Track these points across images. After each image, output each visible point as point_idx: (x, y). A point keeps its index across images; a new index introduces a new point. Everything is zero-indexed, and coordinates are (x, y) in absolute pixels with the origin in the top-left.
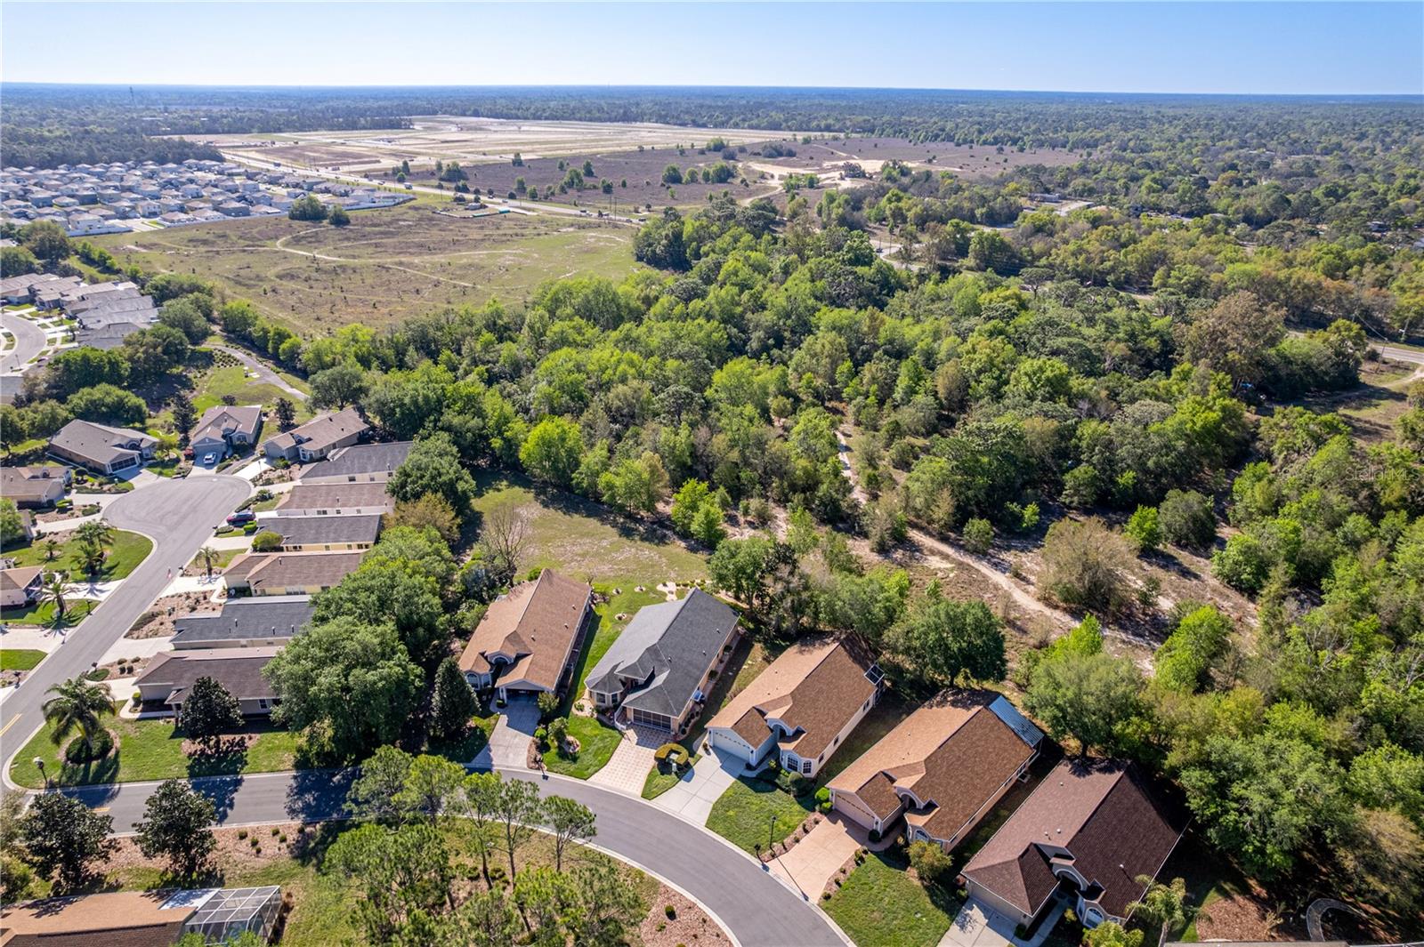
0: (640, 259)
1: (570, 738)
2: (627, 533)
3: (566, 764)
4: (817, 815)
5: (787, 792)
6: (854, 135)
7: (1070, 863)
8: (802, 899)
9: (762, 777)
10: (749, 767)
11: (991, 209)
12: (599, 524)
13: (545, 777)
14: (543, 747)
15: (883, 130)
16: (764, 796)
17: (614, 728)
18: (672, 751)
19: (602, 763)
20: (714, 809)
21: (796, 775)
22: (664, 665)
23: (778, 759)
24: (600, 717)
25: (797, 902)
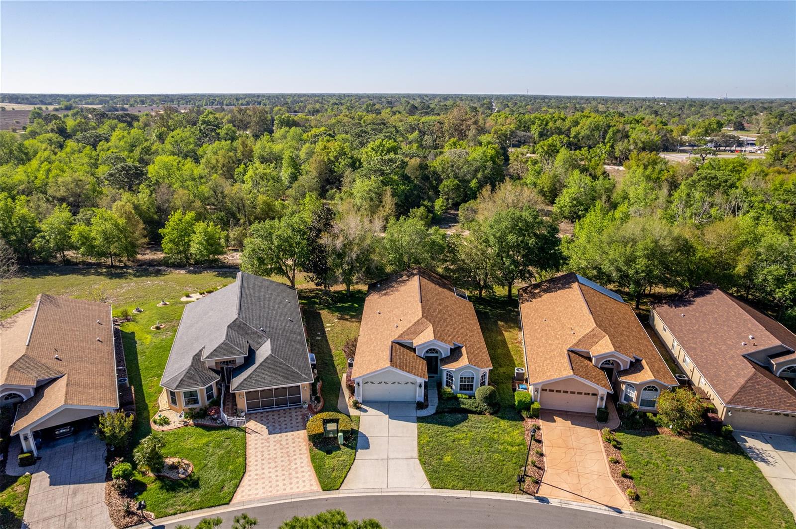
1: (169, 461)
3: (183, 496)
4: (530, 423)
5: (480, 413)
7: (790, 356)
8: (616, 514)
9: (442, 408)
10: (421, 406)
14: (133, 489)
16: (463, 426)
17: (227, 427)
18: (326, 422)
19: (240, 472)
20: (424, 464)
21: (480, 392)
22: (260, 337)
23: (449, 385)
24: (200, 421)
25: (614, 521)
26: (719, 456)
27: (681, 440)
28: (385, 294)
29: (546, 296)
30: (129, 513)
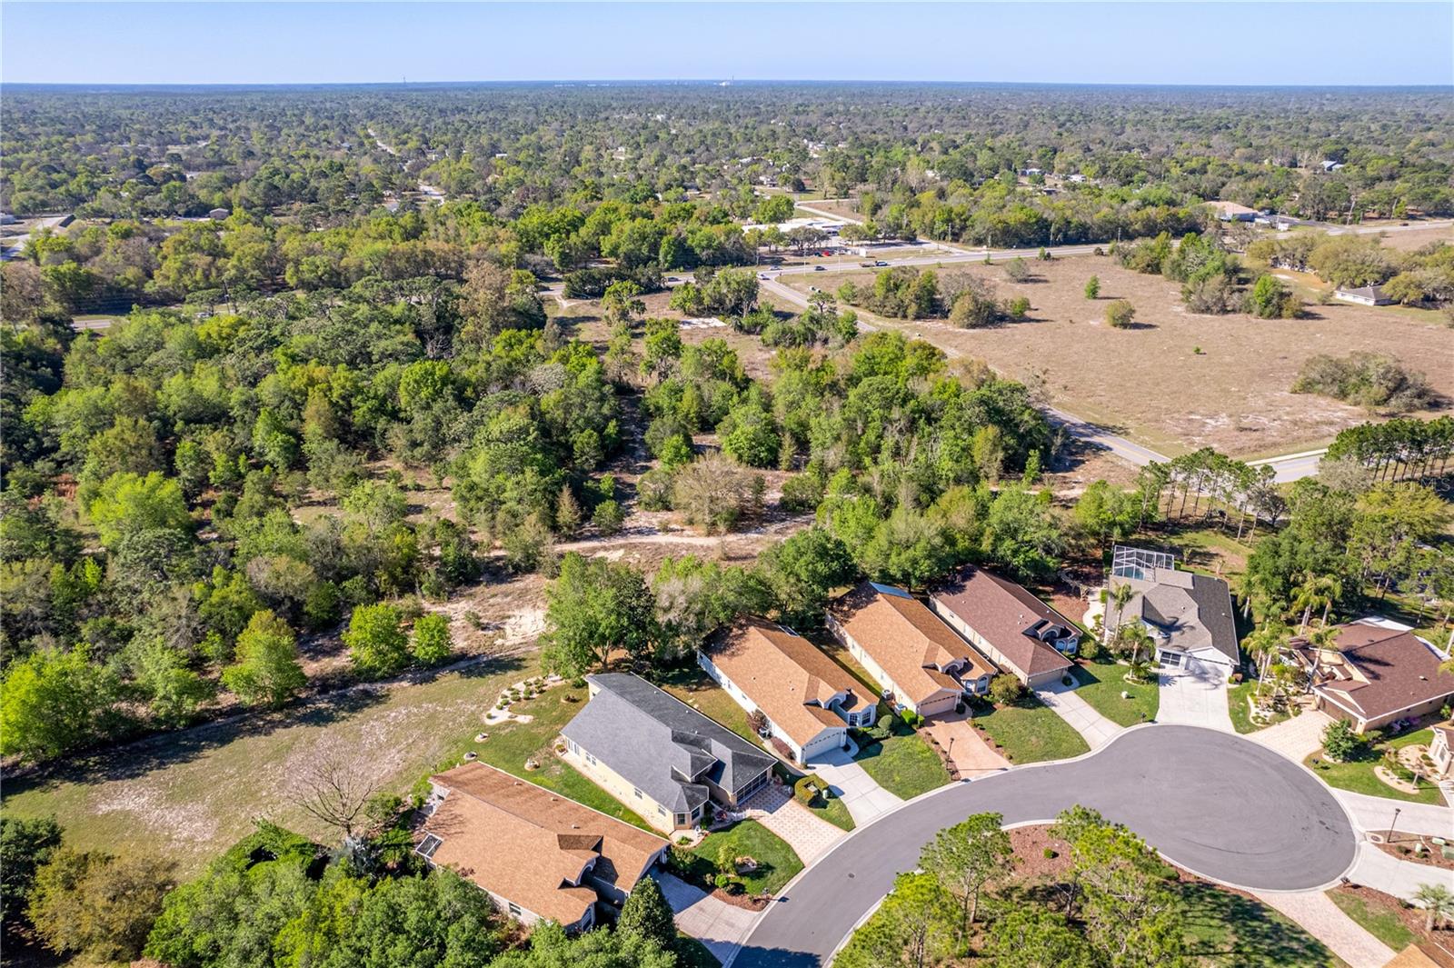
1: (738, 862)
3: (771, 877)
4: (922, 732)
5: (887, 738)
7: (1051, 624)
8: (1006, 773)
9: (862, 745)
10: (847, 748)
13: (783, 899)
14: (738, 890)
16: (885, 752)
17: (739, 822)
18: (806, 787)
19: (786, 847)
20: (886, 788)
22: (702, 739)
23: (853, 724)
24: (713, 828)
25: (1006, 778)
26: (1033, 711)
27: (1010, 708)
29: (860, 613)
30: (756, 901)
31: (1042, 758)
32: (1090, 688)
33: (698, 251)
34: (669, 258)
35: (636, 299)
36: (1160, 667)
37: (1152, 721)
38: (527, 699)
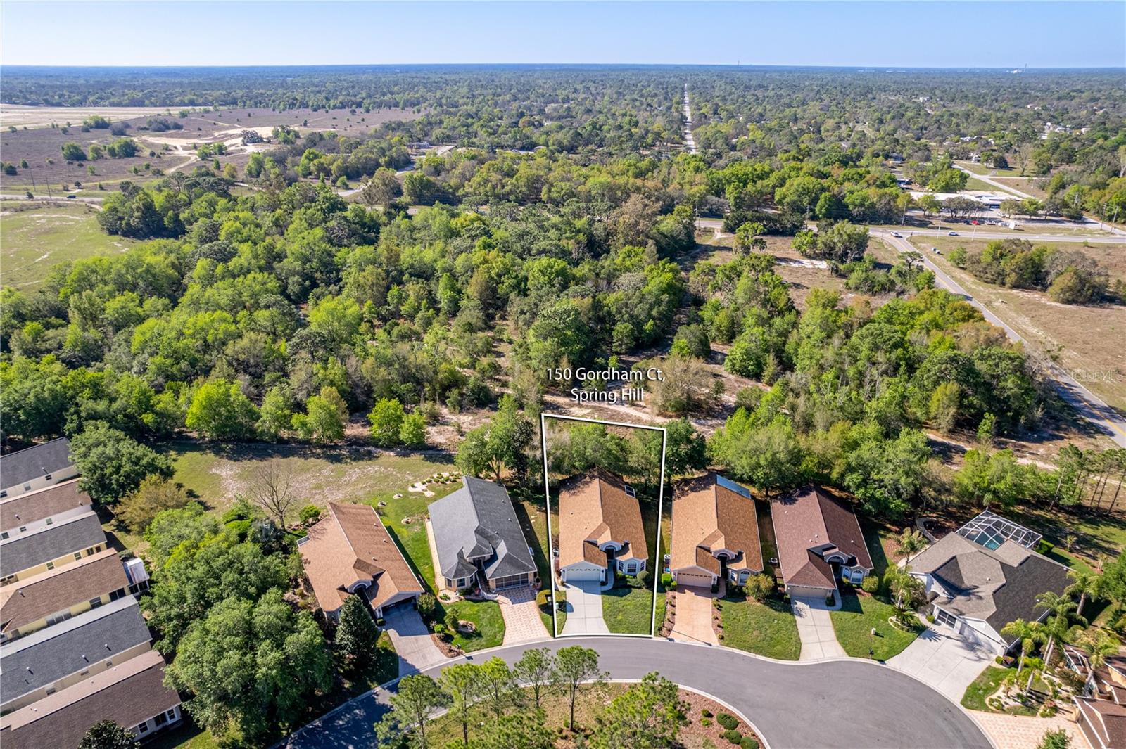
0: (112, 232)
1: (461, 622)
2: (337, 459)
3: (475, 641)
4: (670, 594)
5: (640, 588)
6: (221, 108)
7: (837, 550)
8: (709, 647)
9: (616, 585)
10: (603, 584)
11: (391, 157)
12: (302, 460)
13: (470, 658)
14: (447, 639)
15: (244, 102)
16: (629, 597)
17: (486, 600)
18: (545, 596)
19: (503, 628)
20: (606, 620)
21: (641, 574)
22: (496, 539)
23: (621, 569)
24: (469, 597)
25: (707, 650)
26: (777, 613)
27: (759, 604)
28: (574, 494)
30: (451, 651)
31: (748, 650)
32: (848, 615)
33: (851, 207)
34: (823, 210)
35: (758, 237)
36: (934, 622)
37: (882, 661)
38: (443, 483)
